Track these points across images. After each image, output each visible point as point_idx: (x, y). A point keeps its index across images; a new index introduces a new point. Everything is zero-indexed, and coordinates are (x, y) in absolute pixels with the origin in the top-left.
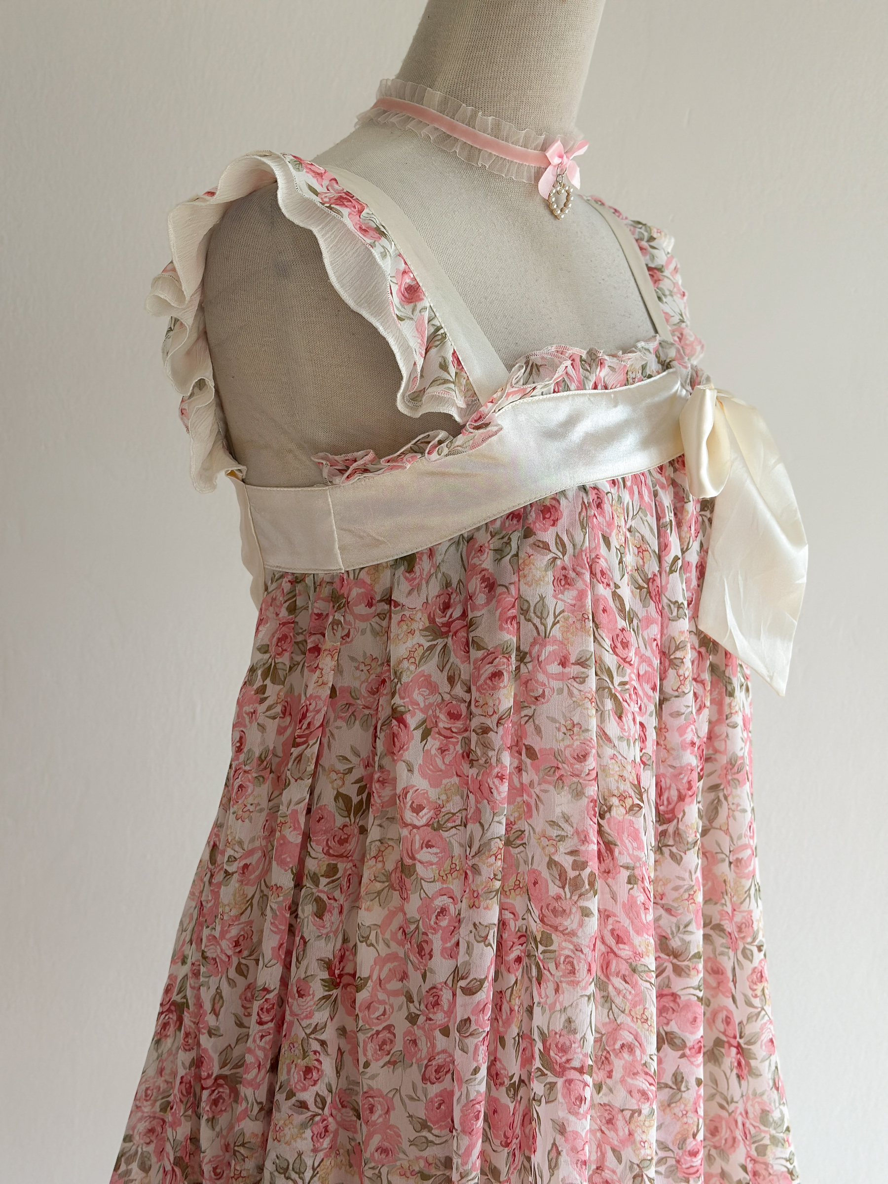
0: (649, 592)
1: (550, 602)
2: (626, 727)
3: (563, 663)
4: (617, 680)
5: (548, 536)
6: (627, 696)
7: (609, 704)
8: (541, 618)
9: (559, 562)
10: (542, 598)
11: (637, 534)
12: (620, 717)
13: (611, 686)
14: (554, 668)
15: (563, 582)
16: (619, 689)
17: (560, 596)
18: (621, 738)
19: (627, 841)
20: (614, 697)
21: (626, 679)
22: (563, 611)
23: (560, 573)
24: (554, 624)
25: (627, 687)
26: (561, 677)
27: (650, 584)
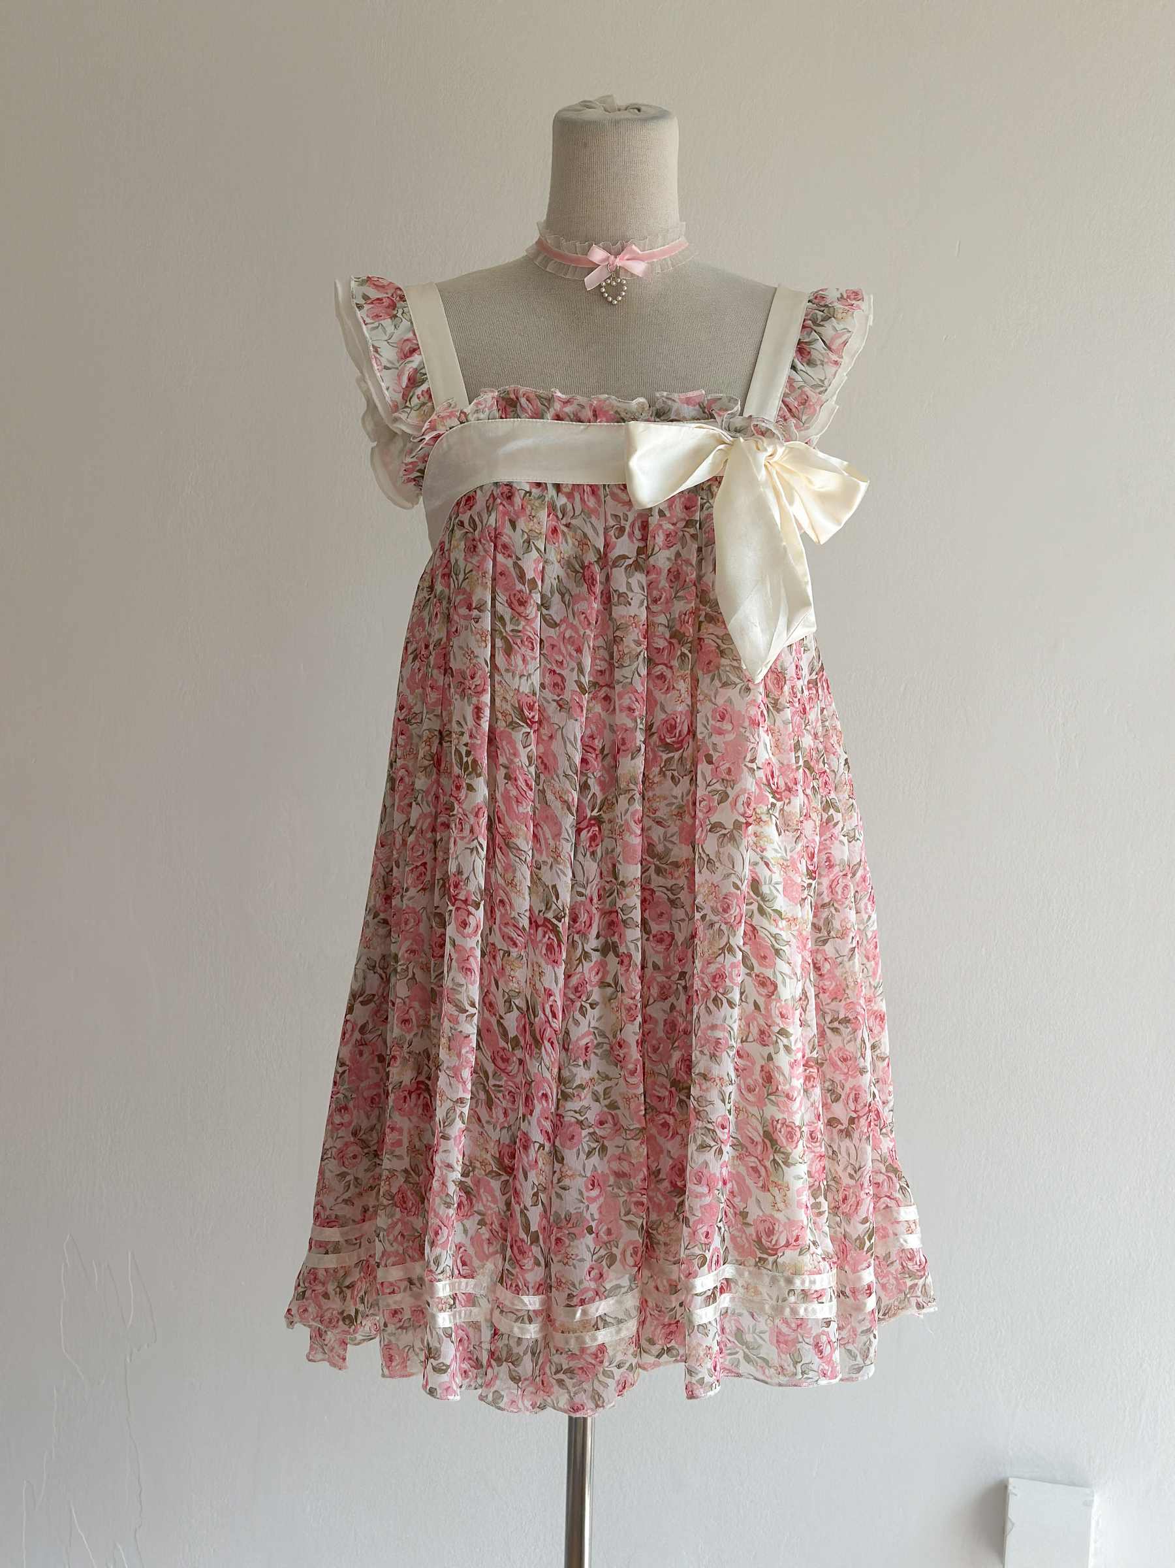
0: (584, 576)
1: (462, 563)
2: (513, 663)
3: (470, 608)
4: (509, 627)
5: (465, 518)
6: (519, 642)
7: (499, 643)
8: (456, 575)
9: (469, 535)
10: (457, 561)
11: (579, 531)
12: (509, 655)
13: (503, 631)
14: (463, 611)
15: (472, 549)
16: (511, 634)
17: (469, 560)
18: (507, 670)
19: (506, 748)
20: (504, 638)
21: (520, 628)
22: (471, 571)
23: (470, 544)
24: (464, 579)
25: (520, 634)
26: (467, 618)
27: (586, 570)
